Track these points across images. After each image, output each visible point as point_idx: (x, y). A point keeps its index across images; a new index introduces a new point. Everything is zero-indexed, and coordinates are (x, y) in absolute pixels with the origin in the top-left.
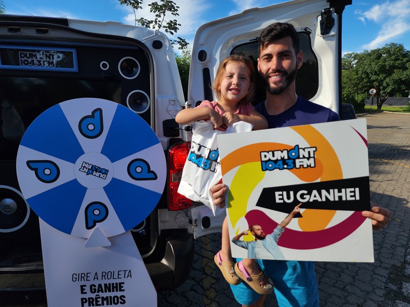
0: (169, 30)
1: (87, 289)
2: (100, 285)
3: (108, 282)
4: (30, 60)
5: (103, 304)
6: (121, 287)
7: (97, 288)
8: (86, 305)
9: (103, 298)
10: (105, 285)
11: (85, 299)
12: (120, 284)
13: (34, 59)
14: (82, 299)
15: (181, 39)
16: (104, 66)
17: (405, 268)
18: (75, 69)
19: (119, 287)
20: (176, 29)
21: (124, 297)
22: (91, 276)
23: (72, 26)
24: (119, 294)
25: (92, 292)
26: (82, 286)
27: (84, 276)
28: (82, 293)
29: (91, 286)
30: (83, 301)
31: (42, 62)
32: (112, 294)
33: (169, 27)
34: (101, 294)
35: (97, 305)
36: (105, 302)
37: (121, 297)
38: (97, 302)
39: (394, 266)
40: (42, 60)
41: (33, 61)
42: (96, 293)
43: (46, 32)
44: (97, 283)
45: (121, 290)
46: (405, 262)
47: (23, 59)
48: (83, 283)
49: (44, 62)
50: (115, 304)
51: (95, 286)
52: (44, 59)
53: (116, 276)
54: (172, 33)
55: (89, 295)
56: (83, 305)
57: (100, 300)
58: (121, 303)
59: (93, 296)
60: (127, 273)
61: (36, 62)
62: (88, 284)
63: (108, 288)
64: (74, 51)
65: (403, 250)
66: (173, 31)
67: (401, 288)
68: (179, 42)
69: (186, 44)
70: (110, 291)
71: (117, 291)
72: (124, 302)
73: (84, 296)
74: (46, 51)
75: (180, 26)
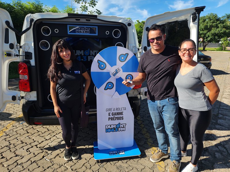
0: (91, 5)
1: (111, 114)
2: (115, 113)
3: (118, 112)
4: (80, 31)
5: (116, 120)
6: (122, 113)
7: (114, 114)
8: (110, 120)
9: (116, 117)
10: (117, 113)
11: (110, 118)
12: (122, 112)
13: (81, 30)
14: (109, 118)
15: (98, 10)
16: (107, 33)
17: (219, 115)
18: (97, 34)
19: (121, 113)
20: (95, 5)
21: (123, 117)
22: (112, 110)
23: (98, 18)
24: (121, 116)
25: (112, 115)
26: (109, 113)
27: (110, 110)
28: (109, 116)
29: (112, 113)
30: (109, 119)
31: (84, 32)
32: (119, 116)
33: (91, 4)
34: (116, 116)
35: (114, 120)
36: (117, 119)
37: (122, 117)
38: (114, 119)
39: (214, 114)
40: (84, 31)
41: (81, 31)
42: (114, 116)
43: (90, 20)
44: (114, 112)
45: (122, 115)
46: (219, 113)
47: (77, 31)
48: (109, 112)
49: (85, 31)
50: (120, 120)
51: (113, 113)
52: (85, 30)
53: (121, 110)
54: (93, 7)
55: (111, 116)
56: (109, 120)
57: (115, 118)
58: (122, 119)
59: (113, 117)
60: (124, 108)
61: (82, 32)
62: (111, 112)
63: (118, 114)
64: (97, 27)
65: (218, 109)
66: (93, 6)
67: (217, 121)
68: (97, 12)
69: (101, 13)
70: (118, 115)
71: (121, 115)
72: (123, 119)
73: (110, 117)
74: (86, 27)
75: (97, 3)
